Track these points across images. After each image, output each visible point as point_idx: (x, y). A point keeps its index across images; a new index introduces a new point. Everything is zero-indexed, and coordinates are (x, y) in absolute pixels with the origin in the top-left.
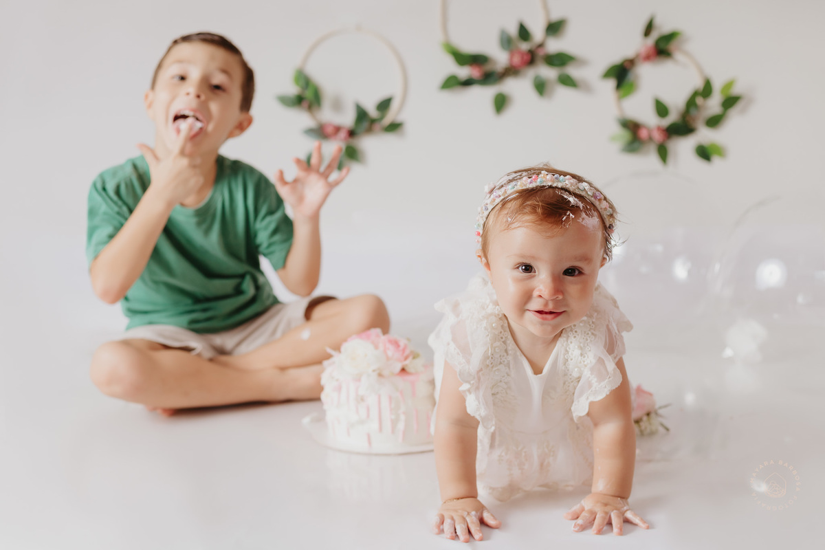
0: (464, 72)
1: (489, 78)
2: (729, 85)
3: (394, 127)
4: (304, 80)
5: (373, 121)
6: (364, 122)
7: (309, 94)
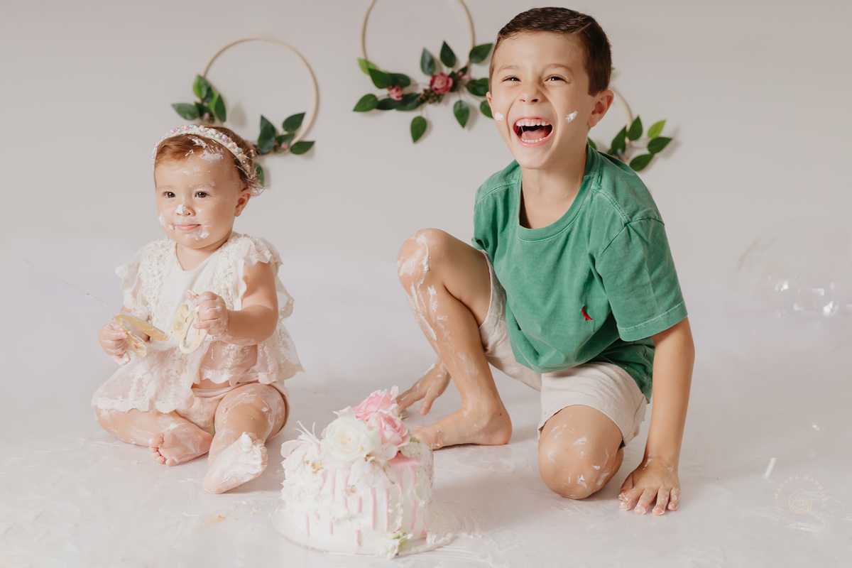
0: (382, 94)
1: (408, 102)
2: (659, 126)
3: (303, 148)
4: (205, 88)
5: (281, 140)
6: (271, 139)
7: (211, 105)
